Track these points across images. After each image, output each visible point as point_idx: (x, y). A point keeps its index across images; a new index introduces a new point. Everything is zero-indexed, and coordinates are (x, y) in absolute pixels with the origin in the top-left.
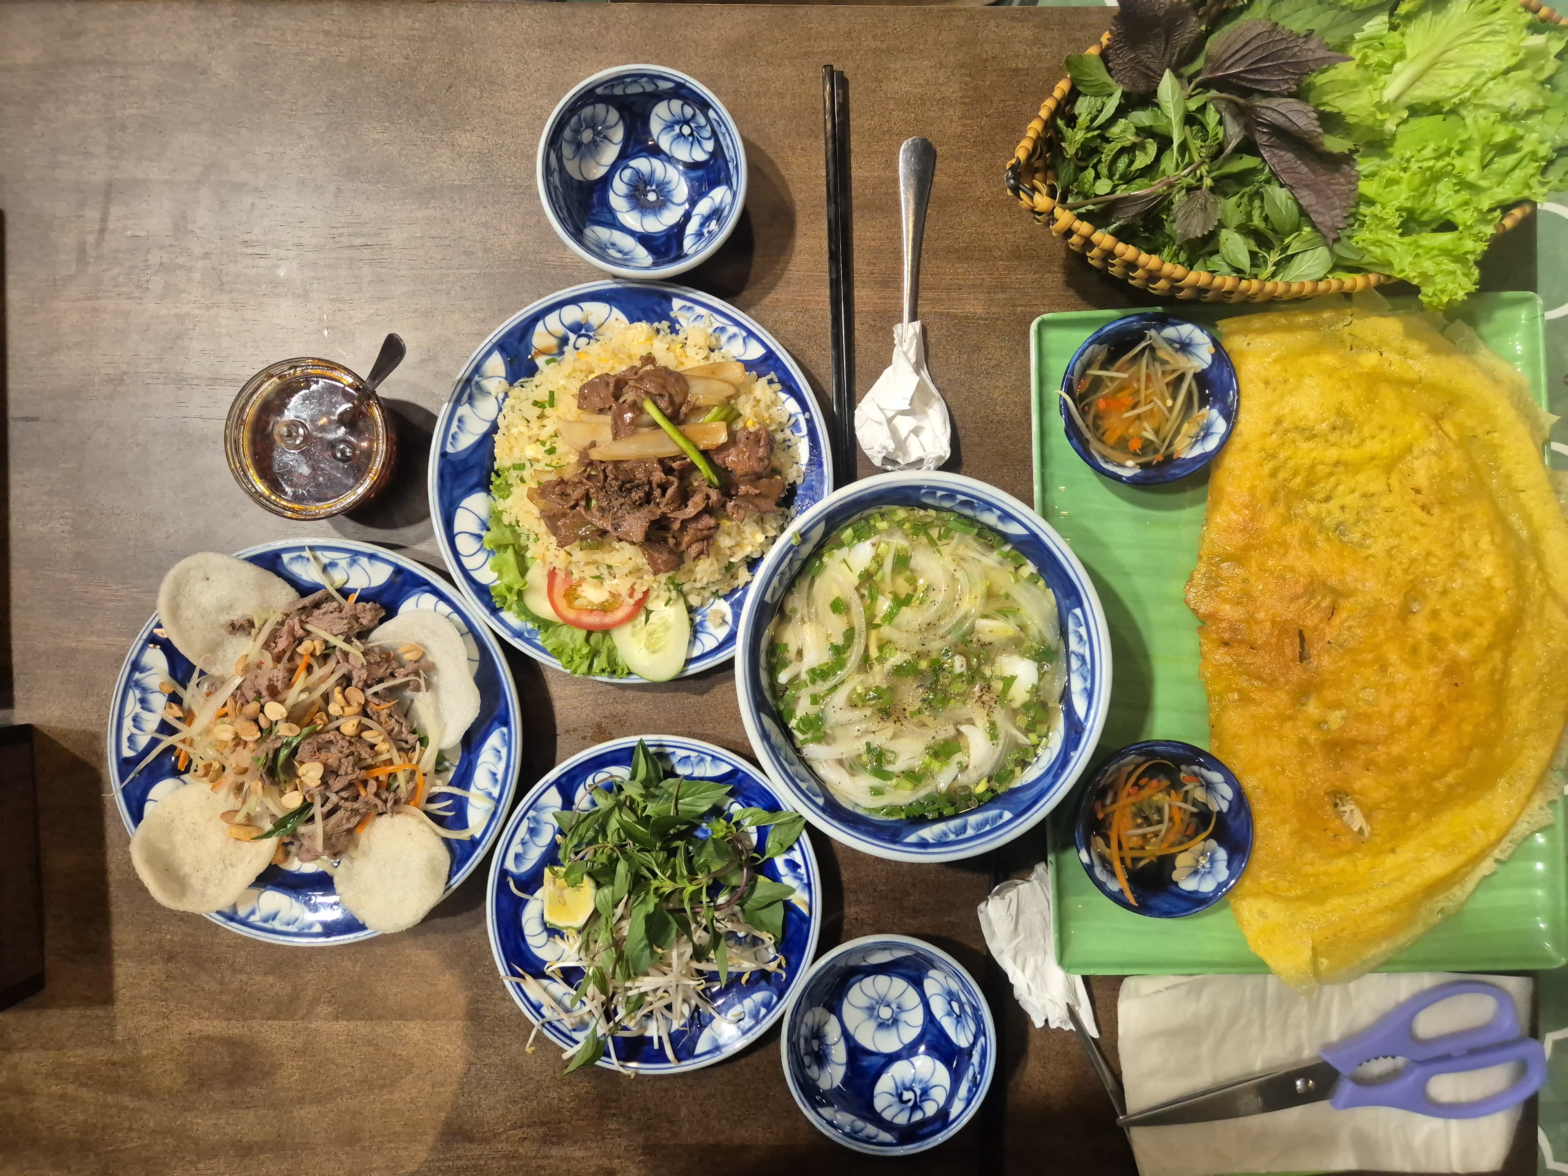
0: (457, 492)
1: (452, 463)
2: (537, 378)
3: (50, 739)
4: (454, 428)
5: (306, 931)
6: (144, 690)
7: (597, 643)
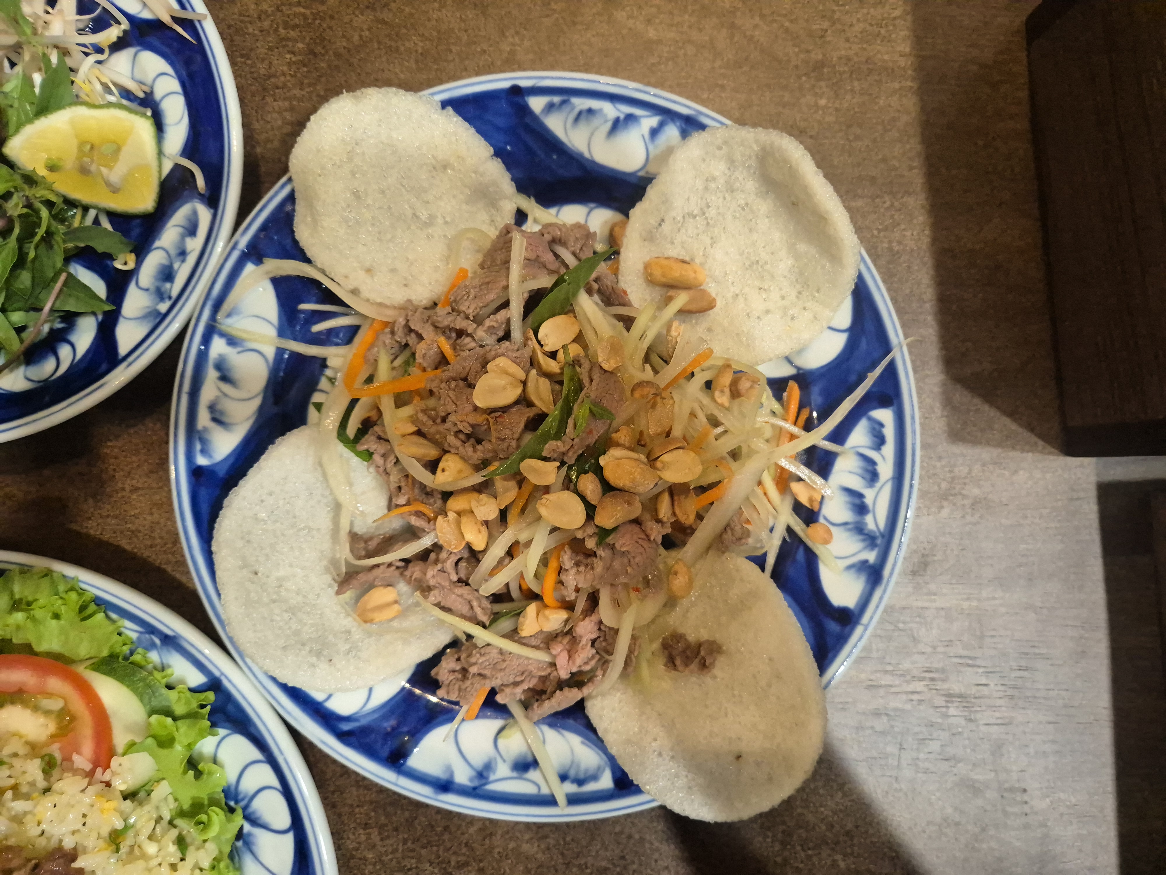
3: (1032, 430)
5: (556, 99)
6: (859, 529)
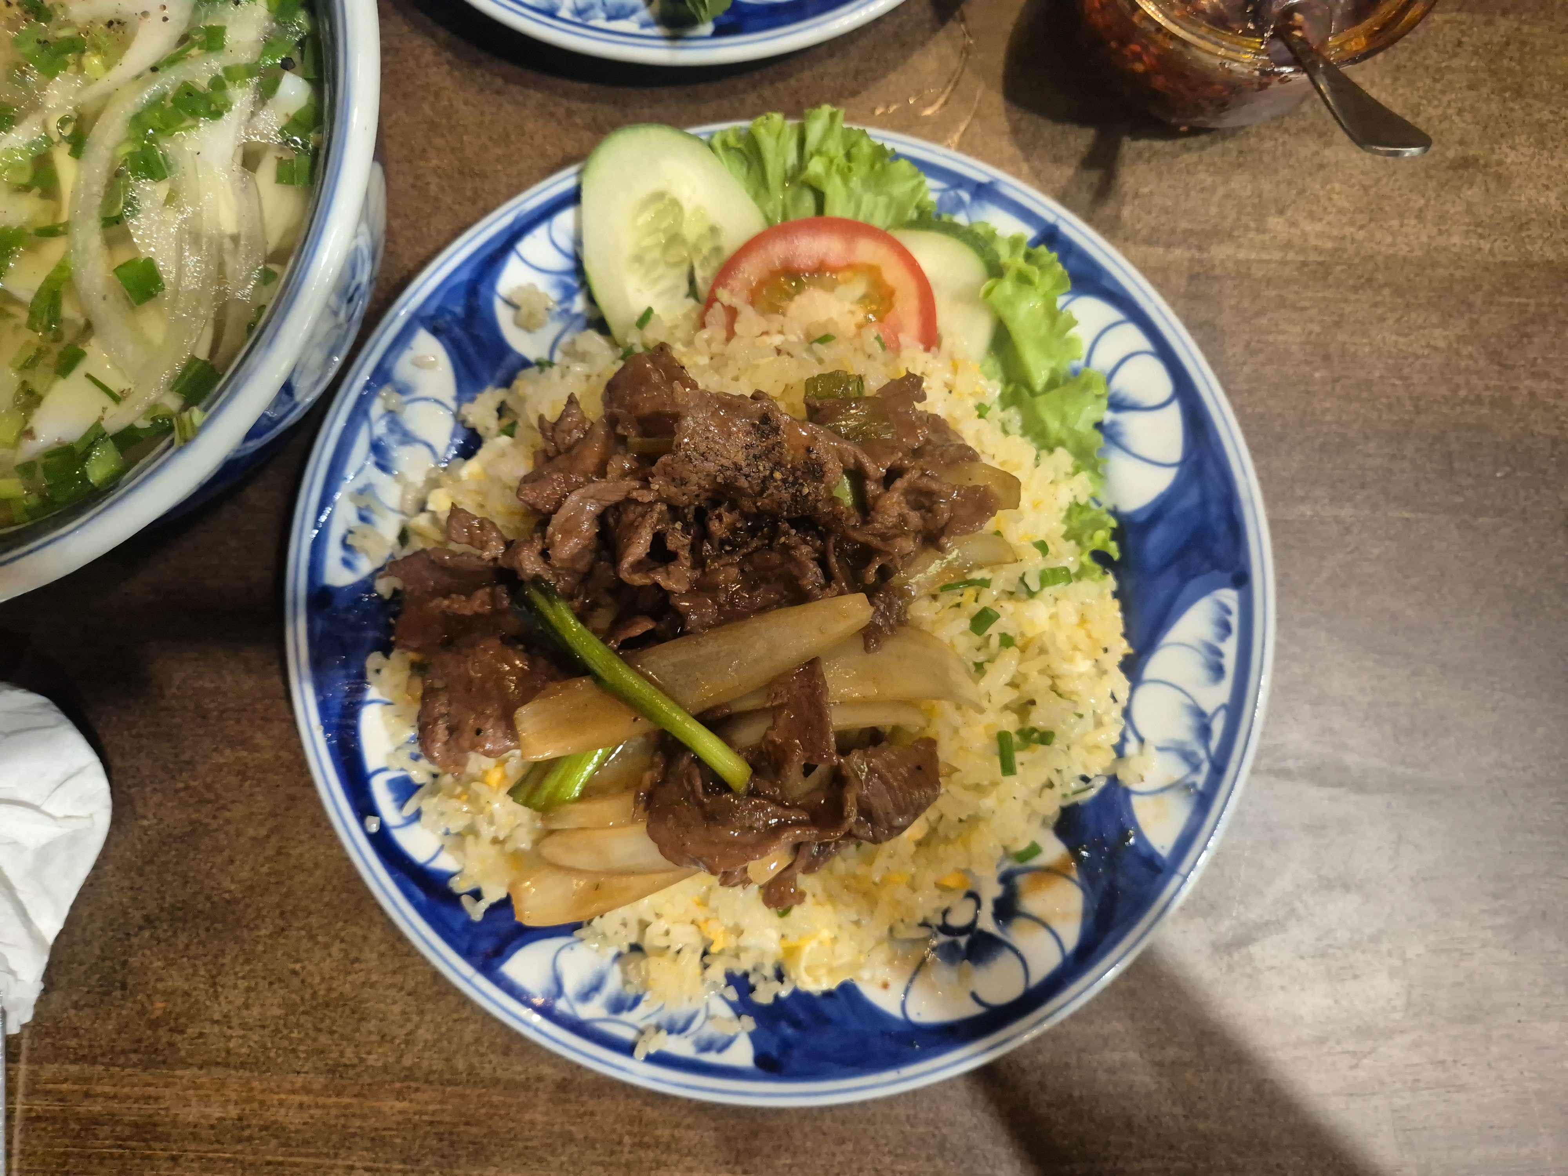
0: (1192, 498)
1: (1217, 565)
2: (1051, 805)
4: (1230, 648)
7: (796, 199)
